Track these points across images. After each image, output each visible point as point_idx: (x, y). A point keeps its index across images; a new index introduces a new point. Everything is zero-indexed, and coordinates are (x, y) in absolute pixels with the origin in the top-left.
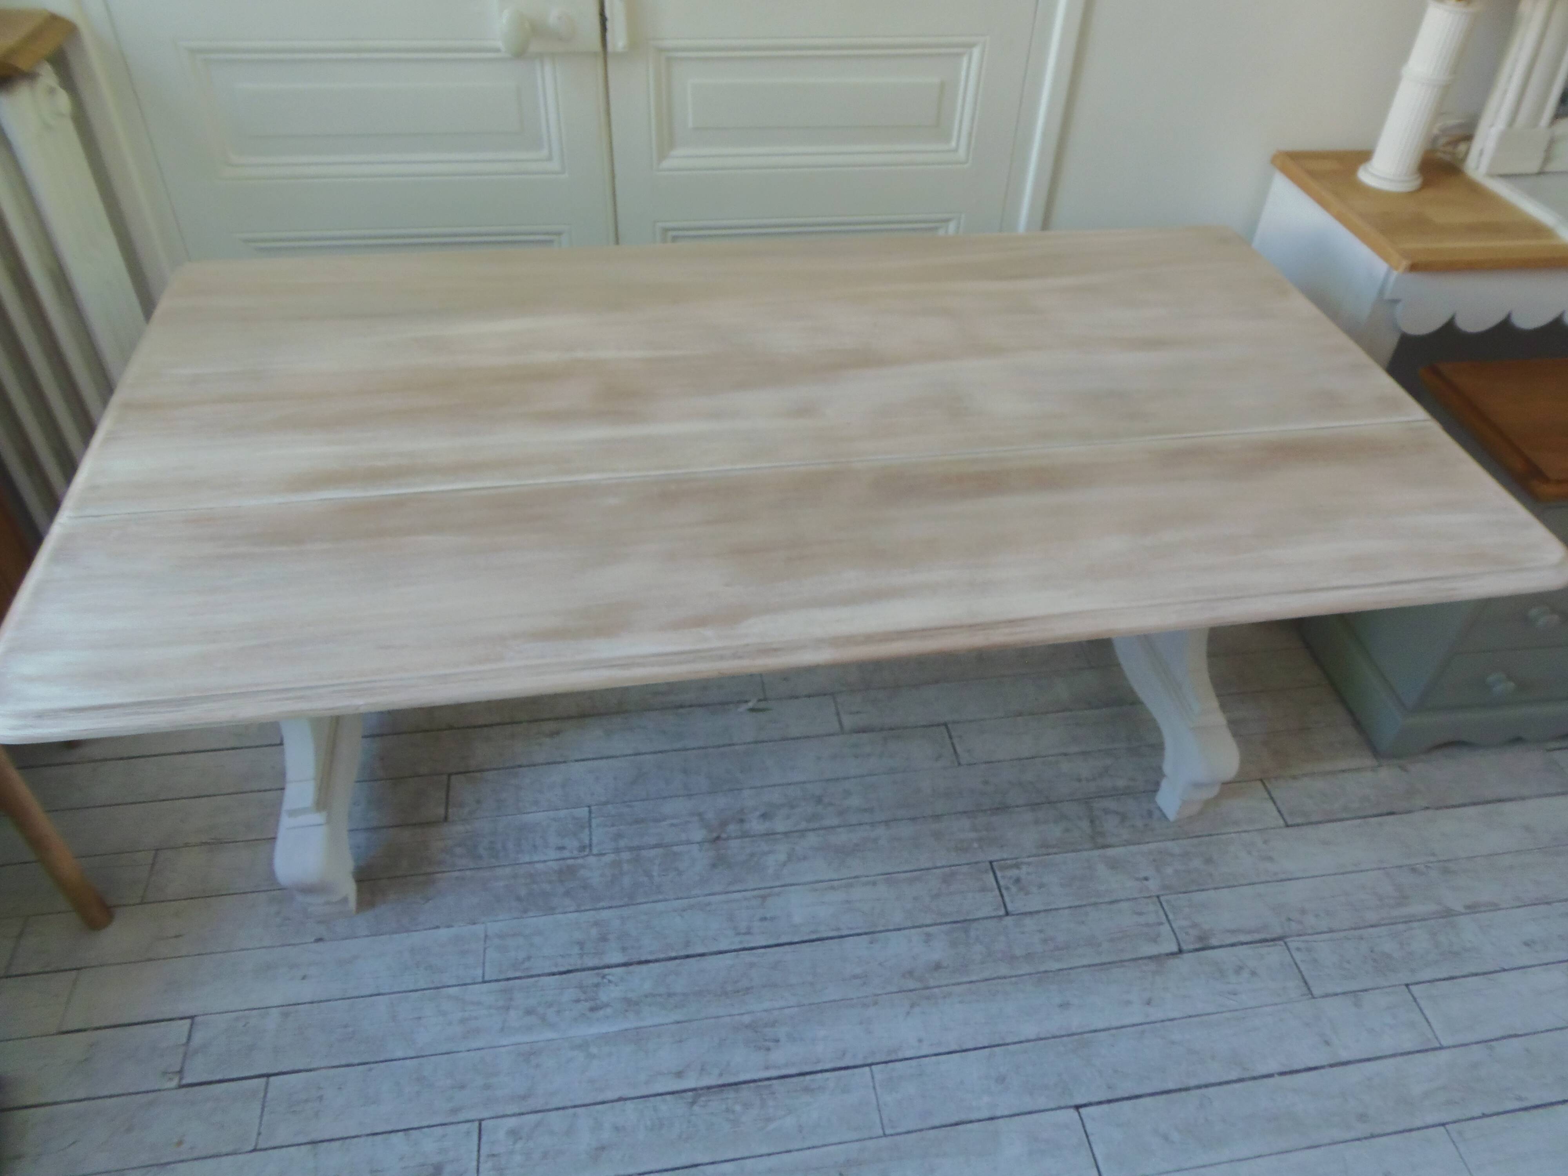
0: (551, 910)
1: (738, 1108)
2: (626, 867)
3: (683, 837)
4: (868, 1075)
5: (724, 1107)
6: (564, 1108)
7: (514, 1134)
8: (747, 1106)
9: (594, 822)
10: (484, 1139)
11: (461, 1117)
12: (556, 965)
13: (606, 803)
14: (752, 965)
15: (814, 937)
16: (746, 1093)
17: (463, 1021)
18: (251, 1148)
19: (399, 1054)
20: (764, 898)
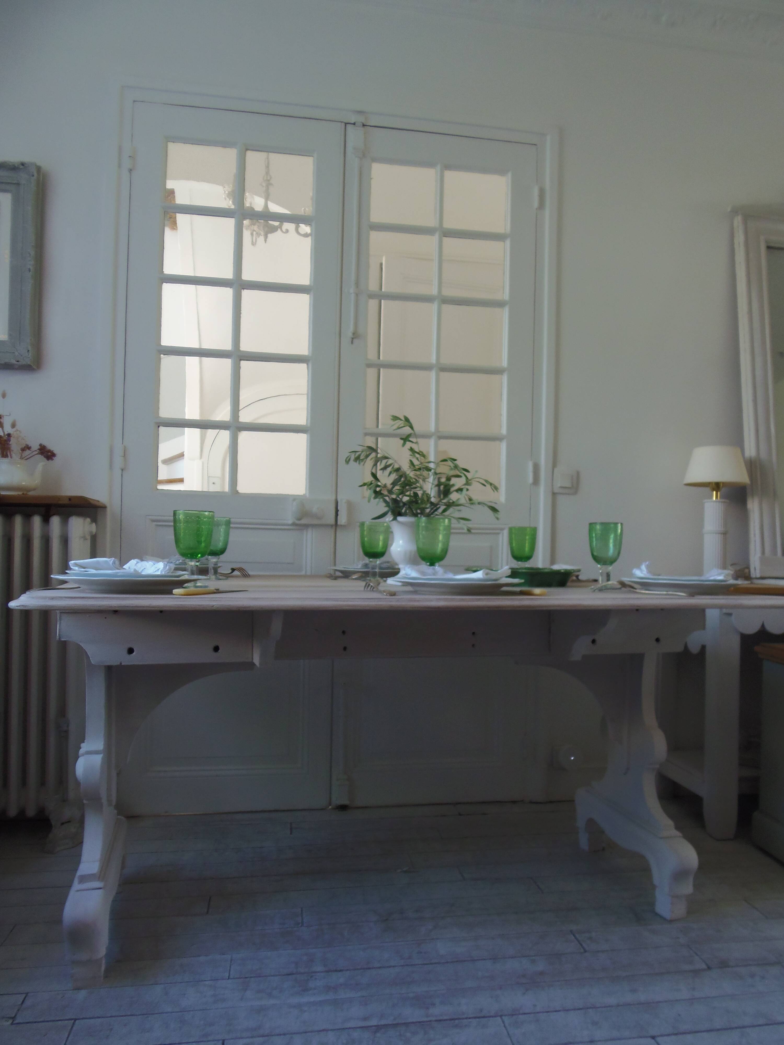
0: (277, 949)
1: (408, 1035)
2: (326, 931)
3: (364, 919)
4: (501, 1020)
5: (398, 1034)
6: (284, 1034)
8: (414, 1034)
9: (304, 914)
11: (210, 1038)
12: (279, 972)
13: (313, 907)
14: (413, 972)
15: (455, 960)
16: (413, 1028)
17: (214, 996)
19: (170, 1010)
20: (419, 944)
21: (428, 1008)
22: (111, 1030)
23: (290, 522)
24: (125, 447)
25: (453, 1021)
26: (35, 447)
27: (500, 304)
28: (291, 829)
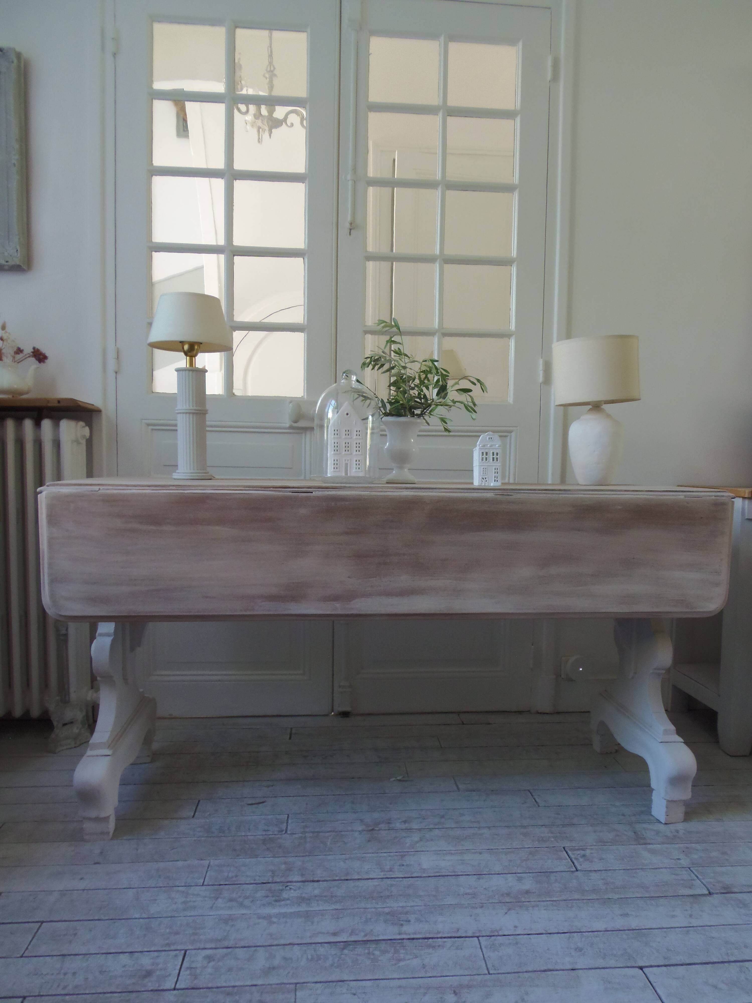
0: (256, 856)
1: (377, 953)
2: (308, 840)
3: (350, 828)
4: (477, 941)
5: (366, 951)
6: (249, 947)
7: (209, 958)
8: (384, 952)
9: (290, 821)
10: (186, 960)
11: (173, 948)
12: (255, 880)
13: (299, 814)
14: (392, 885)
15: (438, 874)
16: (383, 946)
17: (184, 903)
18: (18, 956)
19: (137, 916)
20: (402, 856)
21: (402, 925)
22: (75, 934)
23: (287, 425)
24: (118, 349)
25: (426, 940)
26: (28, 350)
27: (509, 189)
28: (291, 734)
